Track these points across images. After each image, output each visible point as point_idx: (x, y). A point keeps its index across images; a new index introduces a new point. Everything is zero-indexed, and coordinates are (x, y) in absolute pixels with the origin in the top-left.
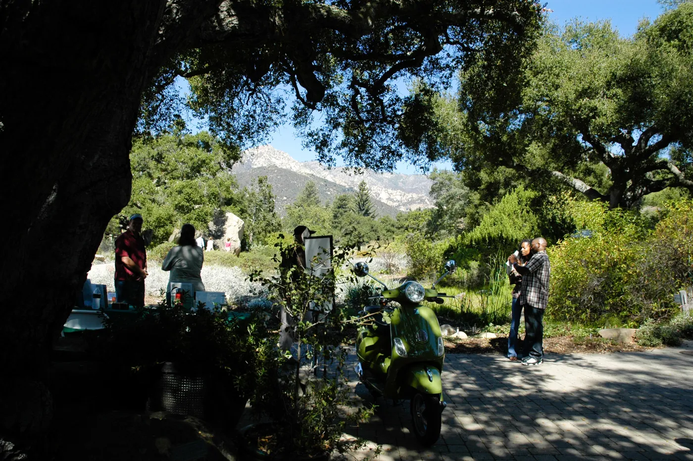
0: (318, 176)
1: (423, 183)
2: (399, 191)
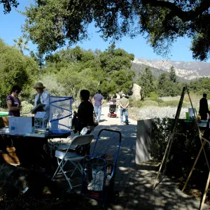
0: (146, 64)
2: (184, 70)
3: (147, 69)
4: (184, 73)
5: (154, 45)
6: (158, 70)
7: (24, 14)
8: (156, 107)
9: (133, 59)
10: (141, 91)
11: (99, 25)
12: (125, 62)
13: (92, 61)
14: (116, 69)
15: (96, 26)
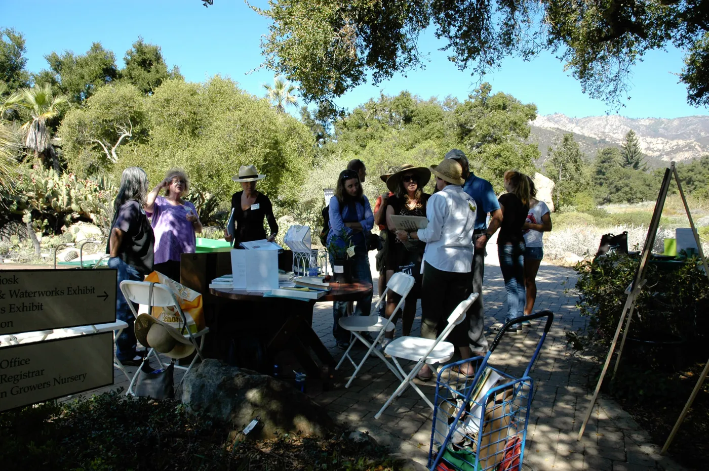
0: (564, 129)
1: (691, 127)
2: (660, 138)
3: (566, 140)
4: (660, 147)
5: (584, 73)
6: (594, 143)
7: (267, 13)
8: (590, 229)
9: (533, 117)
10: (555, 190)
11: (445, 31)
12: (515, 123)
13: (438, 125)
14: (495, 140)
15: (439, 36)
